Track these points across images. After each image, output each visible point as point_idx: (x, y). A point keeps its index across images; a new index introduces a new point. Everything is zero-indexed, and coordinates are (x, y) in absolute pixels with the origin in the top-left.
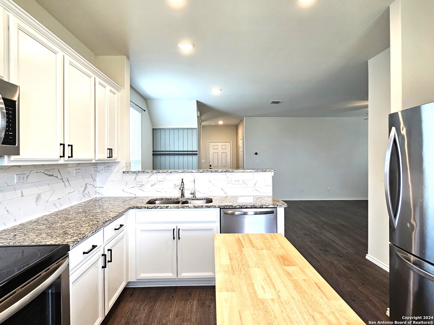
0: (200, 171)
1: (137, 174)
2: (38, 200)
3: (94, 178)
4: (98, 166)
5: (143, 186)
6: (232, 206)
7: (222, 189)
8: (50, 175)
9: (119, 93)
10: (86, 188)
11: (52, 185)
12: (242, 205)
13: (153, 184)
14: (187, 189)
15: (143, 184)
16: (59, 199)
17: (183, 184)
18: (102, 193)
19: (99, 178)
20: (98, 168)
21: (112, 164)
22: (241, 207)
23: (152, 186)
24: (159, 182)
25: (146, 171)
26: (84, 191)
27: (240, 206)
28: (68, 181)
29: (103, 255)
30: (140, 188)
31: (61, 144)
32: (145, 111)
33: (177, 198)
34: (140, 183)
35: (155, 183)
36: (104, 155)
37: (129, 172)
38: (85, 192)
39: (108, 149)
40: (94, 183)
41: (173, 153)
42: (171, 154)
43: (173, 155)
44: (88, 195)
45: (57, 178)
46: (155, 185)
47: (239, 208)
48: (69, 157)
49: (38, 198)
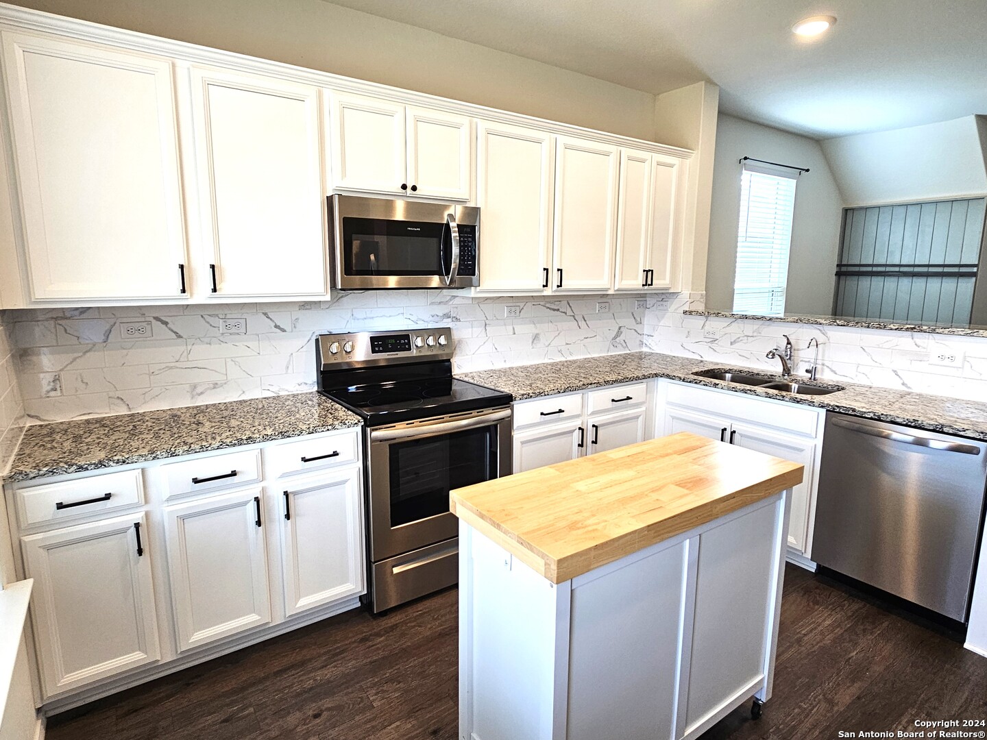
0: (838, 321)
1: (707, 317)
2: (535, 342)
3: (639, 320)
4: (647, 299)
5: (716, 342)
6: (854, 410)
7: (895, 371)
8: (554, 310)
9: (687, 161)
10: (619, 334)
11: (556, 324)
12: (882, 414)
13: (735, 341)
14: (804, 359)
15: (716, 337)
16: (567, 344)
17: (791, 348)
18: (650, 346)
19: (649, 319)
20: (648, 302)
21: (668, 295)
22: (879, 416)
23: (732, 344)
24: (746, 338)
25: (723, 313)
26: (615, 338)
27: (874, 415)
28: (585, 321)
29: (580, 428)
30: (710, 344)
31: (544, 269)
32: (808, 170)
33: (772, 375)
34: (711, 336)
35: (739, 338)
36: (636, 282)
37: (693, 313)
38: (617, 340)
39: (644, 271)
40: (638, 327)
41: (897, 269)
42: (888, 272)
43: (894, 276)
44: (624, 345)
45: (566, 314)
46: (738, 342)
47: (871, 418)
48: (558, 286)
49: (536, 337)
